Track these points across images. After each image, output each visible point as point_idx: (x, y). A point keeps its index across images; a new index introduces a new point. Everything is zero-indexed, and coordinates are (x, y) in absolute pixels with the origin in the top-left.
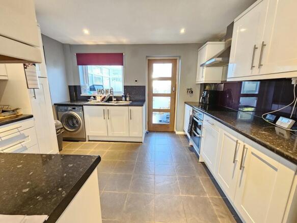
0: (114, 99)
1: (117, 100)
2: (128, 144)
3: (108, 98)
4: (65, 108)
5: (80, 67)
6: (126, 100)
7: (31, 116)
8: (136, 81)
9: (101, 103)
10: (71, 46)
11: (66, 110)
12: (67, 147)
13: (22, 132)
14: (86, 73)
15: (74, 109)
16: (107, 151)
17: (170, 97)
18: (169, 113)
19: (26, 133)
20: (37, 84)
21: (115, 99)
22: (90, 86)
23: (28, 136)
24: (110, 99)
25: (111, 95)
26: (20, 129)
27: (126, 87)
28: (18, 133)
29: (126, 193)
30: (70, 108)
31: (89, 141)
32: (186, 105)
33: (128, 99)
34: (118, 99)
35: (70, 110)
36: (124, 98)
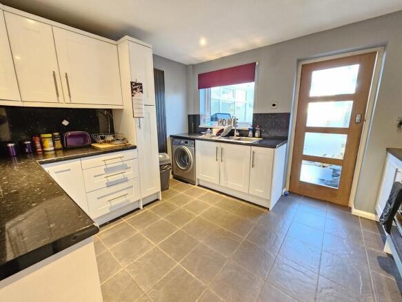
0: (236, 133)
1: (241, 135)
2: (245, 205)
3: (229, 131)
4: (179, 140)
5: (202, 91)
6: (254, 136)
7: (135, 147)
8: (274, 105)
9: (217, 138)
10: (194, 66)
11: (180, 144)
12: (174, 188)
13: (124, 163)
14: (208, 98)
15: (186, 143)
16: (212, 205)
17: (346, 136)
18: (339, 168)
19: (129, 164)
20: (142, 113)
21: (238, 134)
22: (212, 114)
23: (130, 168)
24: (231, 134)
25: (233, 128)
26: (123, 159)
27: (256, 116)
28: (121, 163)
29: (204, 285)
30: (183, 142)
31: (199, 185)
32: (390, 155)
33: (257, 134)
34: (243, 133)
35: (183, 144)
36: (251, 133)
